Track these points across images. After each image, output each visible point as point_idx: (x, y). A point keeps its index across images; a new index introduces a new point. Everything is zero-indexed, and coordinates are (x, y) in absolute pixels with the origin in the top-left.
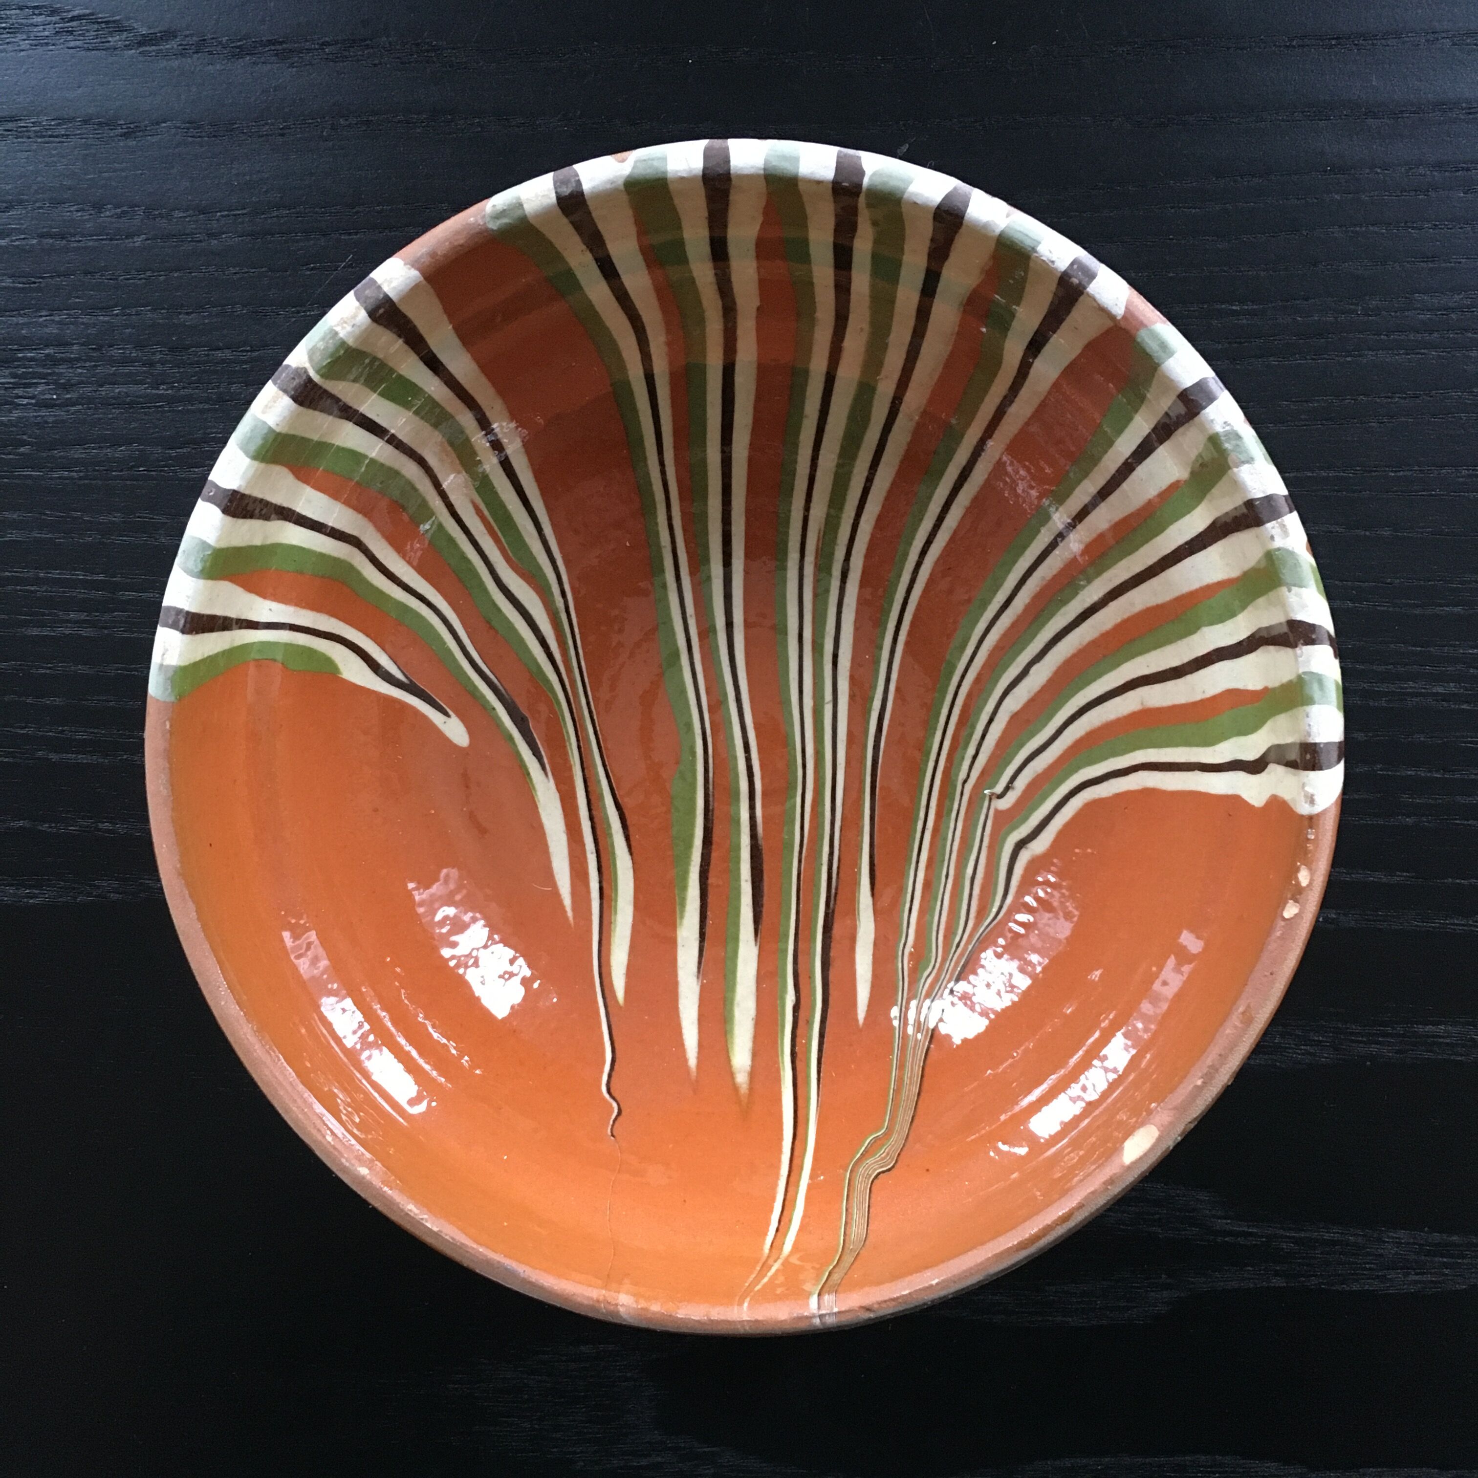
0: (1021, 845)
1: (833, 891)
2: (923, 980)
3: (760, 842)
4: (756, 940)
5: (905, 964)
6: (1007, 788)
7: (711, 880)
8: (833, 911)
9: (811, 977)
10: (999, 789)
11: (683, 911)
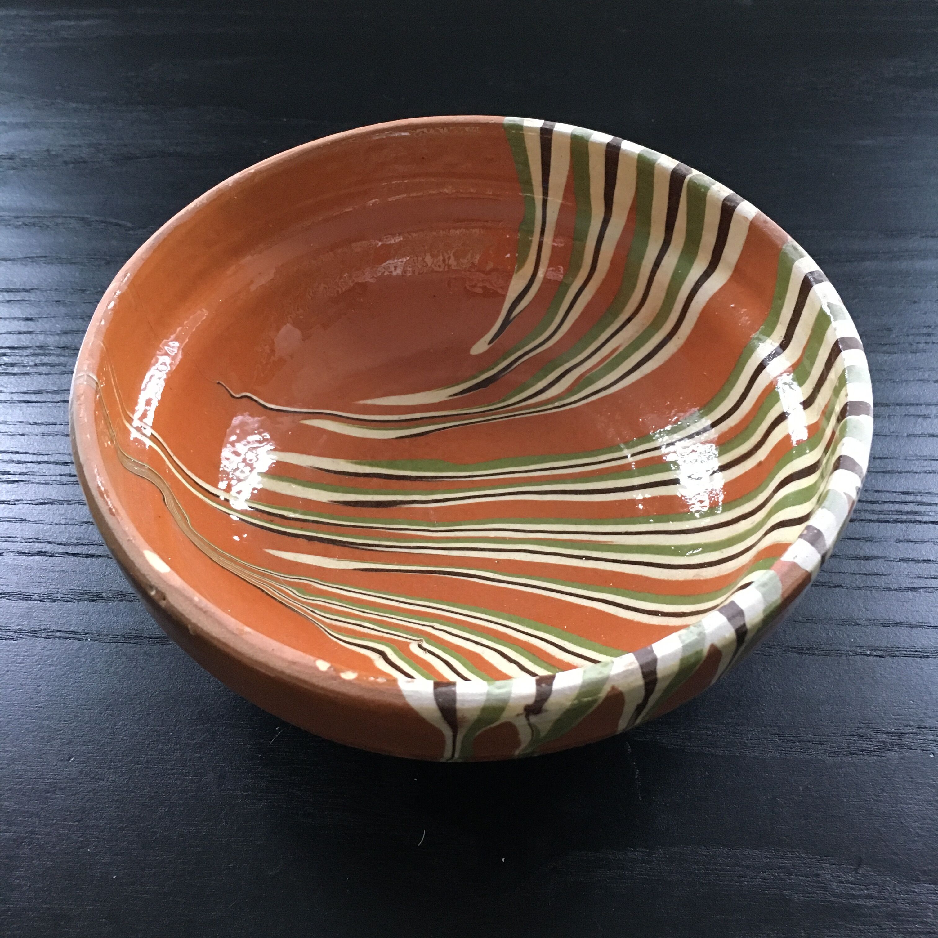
0: (382, 654)
1: (360, 547)
2: (291, 589)
3: (398, 506)
4: (332, 501)
5: (304, 581)
6: (425, 649)
7: (375, 480)
8: (345, 546)
9: (302, 529)
10: (425, 645)
11: (356, 463)
